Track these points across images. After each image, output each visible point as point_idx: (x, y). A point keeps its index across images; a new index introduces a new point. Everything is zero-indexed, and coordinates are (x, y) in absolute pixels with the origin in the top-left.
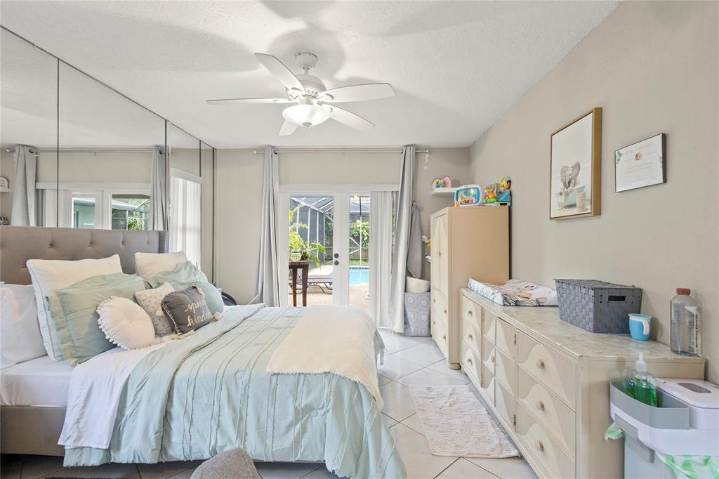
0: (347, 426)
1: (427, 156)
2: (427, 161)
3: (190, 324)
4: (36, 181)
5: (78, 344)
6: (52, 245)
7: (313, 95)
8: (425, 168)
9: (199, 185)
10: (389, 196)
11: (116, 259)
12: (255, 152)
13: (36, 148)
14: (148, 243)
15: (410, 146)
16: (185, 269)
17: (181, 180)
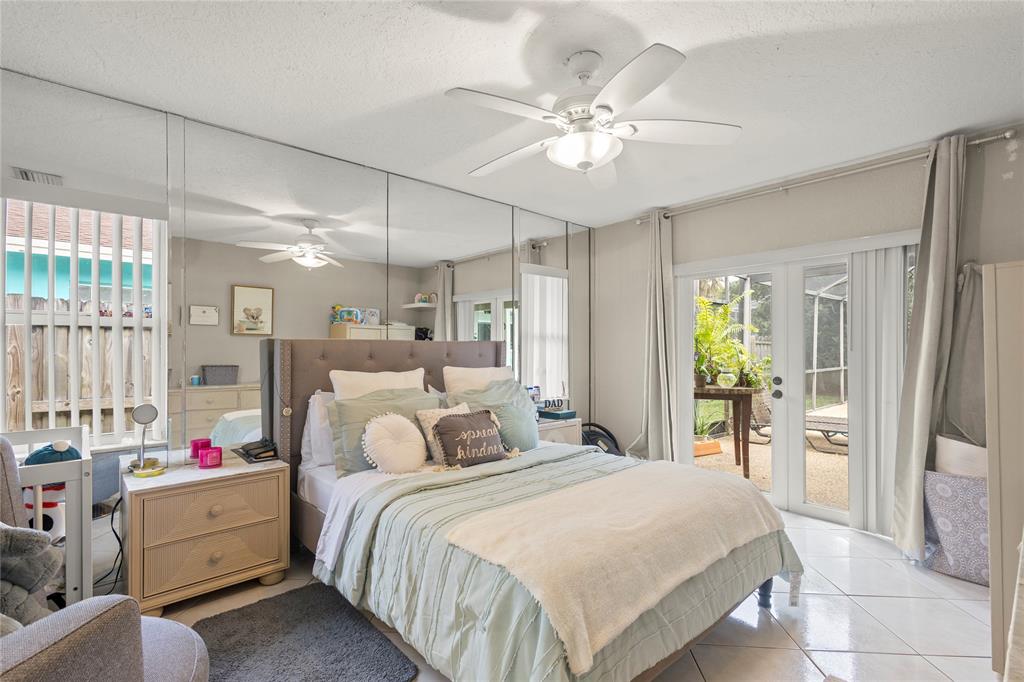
0: (503, 668)
1: (1013, 145)
2: (1013, 158)
3: (459, 457)
4: (453, 294)
5: (347, 456)
6: (371, 357)
7: (585, 115)
8: (1009, 175)
9: (566, 281)
10: (896, 257)
11: (420, 372)
12: (638, 222)
13: (452, 262)
14: (480, 355)
15: (950, 135)
16: (500, 388)
17: (537, 277)
